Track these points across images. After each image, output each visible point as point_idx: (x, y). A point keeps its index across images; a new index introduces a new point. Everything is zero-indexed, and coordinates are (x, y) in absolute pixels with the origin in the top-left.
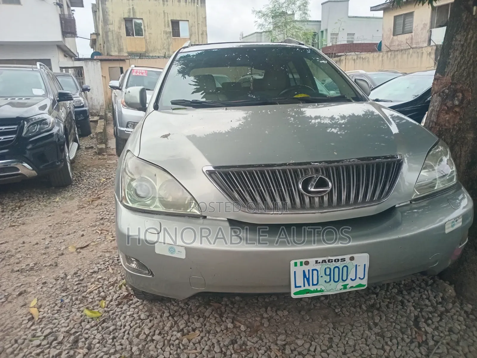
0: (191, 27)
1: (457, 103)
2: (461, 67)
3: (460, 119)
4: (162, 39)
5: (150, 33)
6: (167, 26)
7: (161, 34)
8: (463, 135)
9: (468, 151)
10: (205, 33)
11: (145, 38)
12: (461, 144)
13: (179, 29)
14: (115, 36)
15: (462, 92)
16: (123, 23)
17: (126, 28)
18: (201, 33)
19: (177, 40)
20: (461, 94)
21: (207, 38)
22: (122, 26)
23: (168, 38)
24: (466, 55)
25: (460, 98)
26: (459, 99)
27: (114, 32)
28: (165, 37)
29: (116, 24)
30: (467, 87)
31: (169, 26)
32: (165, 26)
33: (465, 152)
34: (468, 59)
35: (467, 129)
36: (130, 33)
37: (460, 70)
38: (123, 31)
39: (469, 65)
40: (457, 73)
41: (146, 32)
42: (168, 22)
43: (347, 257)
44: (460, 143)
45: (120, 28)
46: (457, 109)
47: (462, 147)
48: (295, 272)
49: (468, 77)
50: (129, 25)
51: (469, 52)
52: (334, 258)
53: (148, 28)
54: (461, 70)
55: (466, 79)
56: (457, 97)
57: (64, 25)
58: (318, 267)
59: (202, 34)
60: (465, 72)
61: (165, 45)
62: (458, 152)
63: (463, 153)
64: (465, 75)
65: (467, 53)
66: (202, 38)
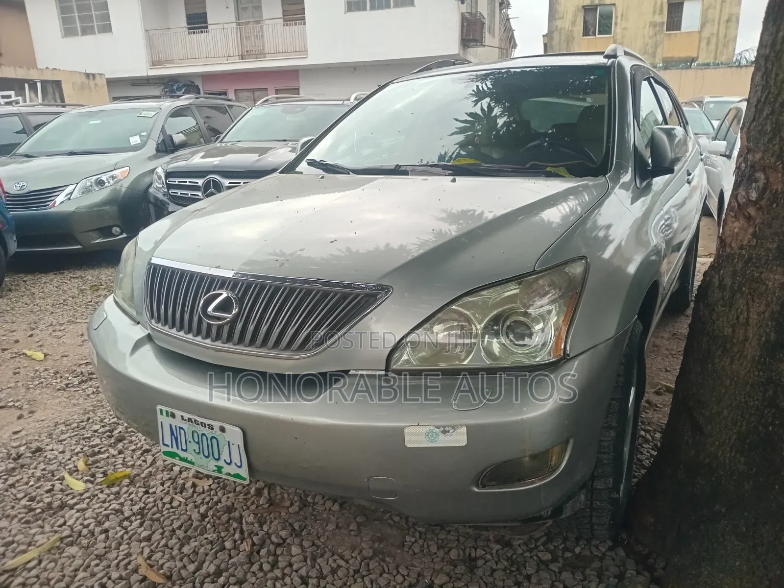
0: (707, 10)
1: (754, 195)
2: (762, 111)
3: (754, 235)
4: (644, 37)
5: (625, 29)
6: (658, 12)
7: (645, 27)
8: (756, 275)
9: (767, 315)
10: (734, 19)
11: (613, 37)
12: (750, 294)
13: (681, 17)
14: (563, 38)
15: (764, 170)
16: (581, 15)
17: (585, 22)
18: (726, 18)
19: (672, 36)
20: (763, 177)
21: (737, 28)
22: (578, 19)
23: (655, 35)
24: (772, 82)
25: (761, 184)
26: (758, 188)
27: (563, 31)
28: (651, 33)
29: (569, 17)
30: (773, 160)
31: (661, 12)
32: (654, 12)
33: (759, 315)
34: (777, 92)
35: (767, 260)
36: (589, 30)
37: (759, 117)
38: (580, 27)
39: (777, 105)
40: (755, 123)
41: (618, 25)
42: (662, 6)
43: (216, 424)
44: (747, 291)
45: (573, 23)
46: (752, 211)
47: (750, 302)
48: (161, 422)
49: (775, 136)
50: (589, 18)
51: (777, 75)
52: (200, 420)
53: (622, 20)
54: (761, 119)
55: (770, 141)
56: (756, 181)
57: (465, 29)
58: (185, 426)
59: (728, 21)
60: (769, 122)
61: (648, 47)
62: (741, 313)
63: (754, 316)
64: (769, 129)
65: (773, 76)
66: (727, 28)
